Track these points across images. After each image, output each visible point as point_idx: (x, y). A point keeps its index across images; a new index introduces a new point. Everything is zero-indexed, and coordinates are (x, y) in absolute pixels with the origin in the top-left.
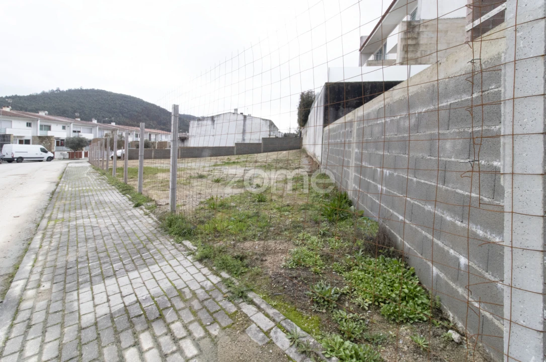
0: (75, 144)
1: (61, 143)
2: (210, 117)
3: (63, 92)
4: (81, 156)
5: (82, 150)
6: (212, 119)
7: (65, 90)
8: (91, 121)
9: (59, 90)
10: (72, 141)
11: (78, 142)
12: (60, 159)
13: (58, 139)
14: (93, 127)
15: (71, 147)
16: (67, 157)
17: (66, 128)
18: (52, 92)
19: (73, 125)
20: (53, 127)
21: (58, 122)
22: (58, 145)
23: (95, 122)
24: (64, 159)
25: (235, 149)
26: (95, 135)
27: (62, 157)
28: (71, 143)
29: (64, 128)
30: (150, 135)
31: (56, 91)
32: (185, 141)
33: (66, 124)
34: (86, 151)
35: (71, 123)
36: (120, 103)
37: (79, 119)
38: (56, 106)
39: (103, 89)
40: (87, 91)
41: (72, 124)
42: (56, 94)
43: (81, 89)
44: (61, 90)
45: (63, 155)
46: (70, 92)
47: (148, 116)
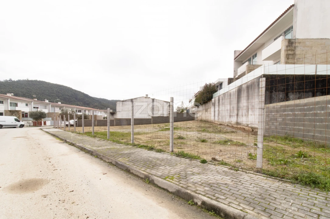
0: (37, 116)
1: (26, 115)
2: (130, 99)
3: (14, 82)
4: (41, 124)
5: (42, 120)
6: (132, 100)
7: (16, 80)
8: (45, 101)
9: (12, 80)
10: (36, 114)
11: (39, 115)
13: (23, 112)
14: (47, 105)
15: (34, 118)
16: (32, 124)
17: (29, 105)
18: (6, 82)
19: (34, 103)
20: (19, 104)
21: (22, 101)
22: (23, 116)
23: (47, 101)
24: (30, 126)
25: (152, 120)
26: (49, 110)
27: (28, 125)
28: (35, 115)
29: (27, 105)
30: (85, 111)
31: (9, 80)
32: (114, 115)
33: (29, 102)
34: (45, 121)
35: (32, 102)
36: (56, 90)
37: (36, 99)
38: (9, 90)
39: (43, 81)
40: (32, 81)
41: (33, 103)
42: (9, 83)
43: (28, 80)
44: (13, 80)
45: (29, 123)
46: (19, 82)
47: (76, 99)
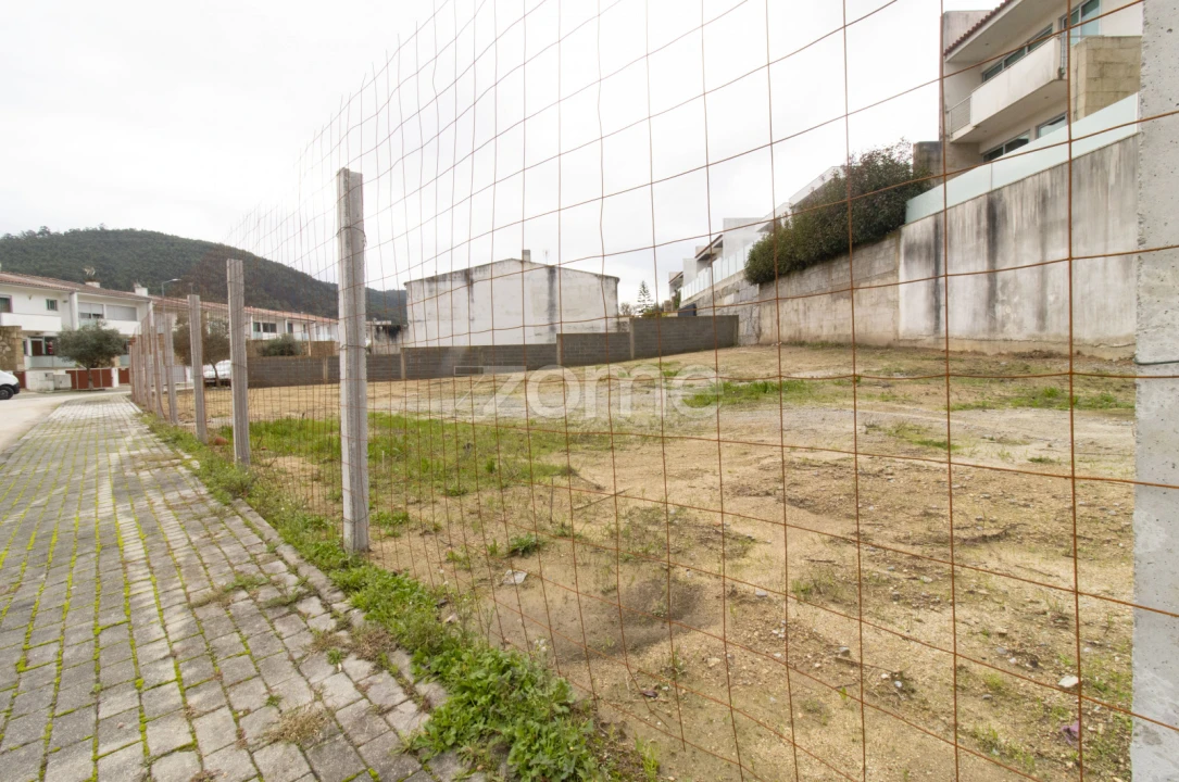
0: (87, 346)
1: (47, 347)
2: (461, 272)
3: (57, 237)
4: (109, 382)
5: (113, 365)
6: (467, 276)
7: (62, 232)
8: (134, 291)
9: (48, 233)
10: (78, 338)
11: (94, 342)
12: (43, 392)
13: (35, 335)
14: (137, 303)
15: (80, 358)
16: (69, 384)
17: (59, 305)
18: (31, 237)
19: (79, 297)
20: (18, 301)
21: (31, 290)
22: (37, 351)
23: (142, 292)
24: (57, 390)
25: (559, 349)
26: (146, 322)
27: (51, 385)
28: (76, 345)
29: (52, 305)
30: (290, 326)
31: (40, 233)
33: (59, 295)
34: (123, 368)
35: (72, 293)
36: (198, 260)
37: (96, 285)
39: (156, 230)
40: (116, 233)
41: (75, 296)
42: (40, 241)
43: (102, 229)
44: (53, 230)
45: (54, 378)
46: (74, 235)
47: (267, 290)
